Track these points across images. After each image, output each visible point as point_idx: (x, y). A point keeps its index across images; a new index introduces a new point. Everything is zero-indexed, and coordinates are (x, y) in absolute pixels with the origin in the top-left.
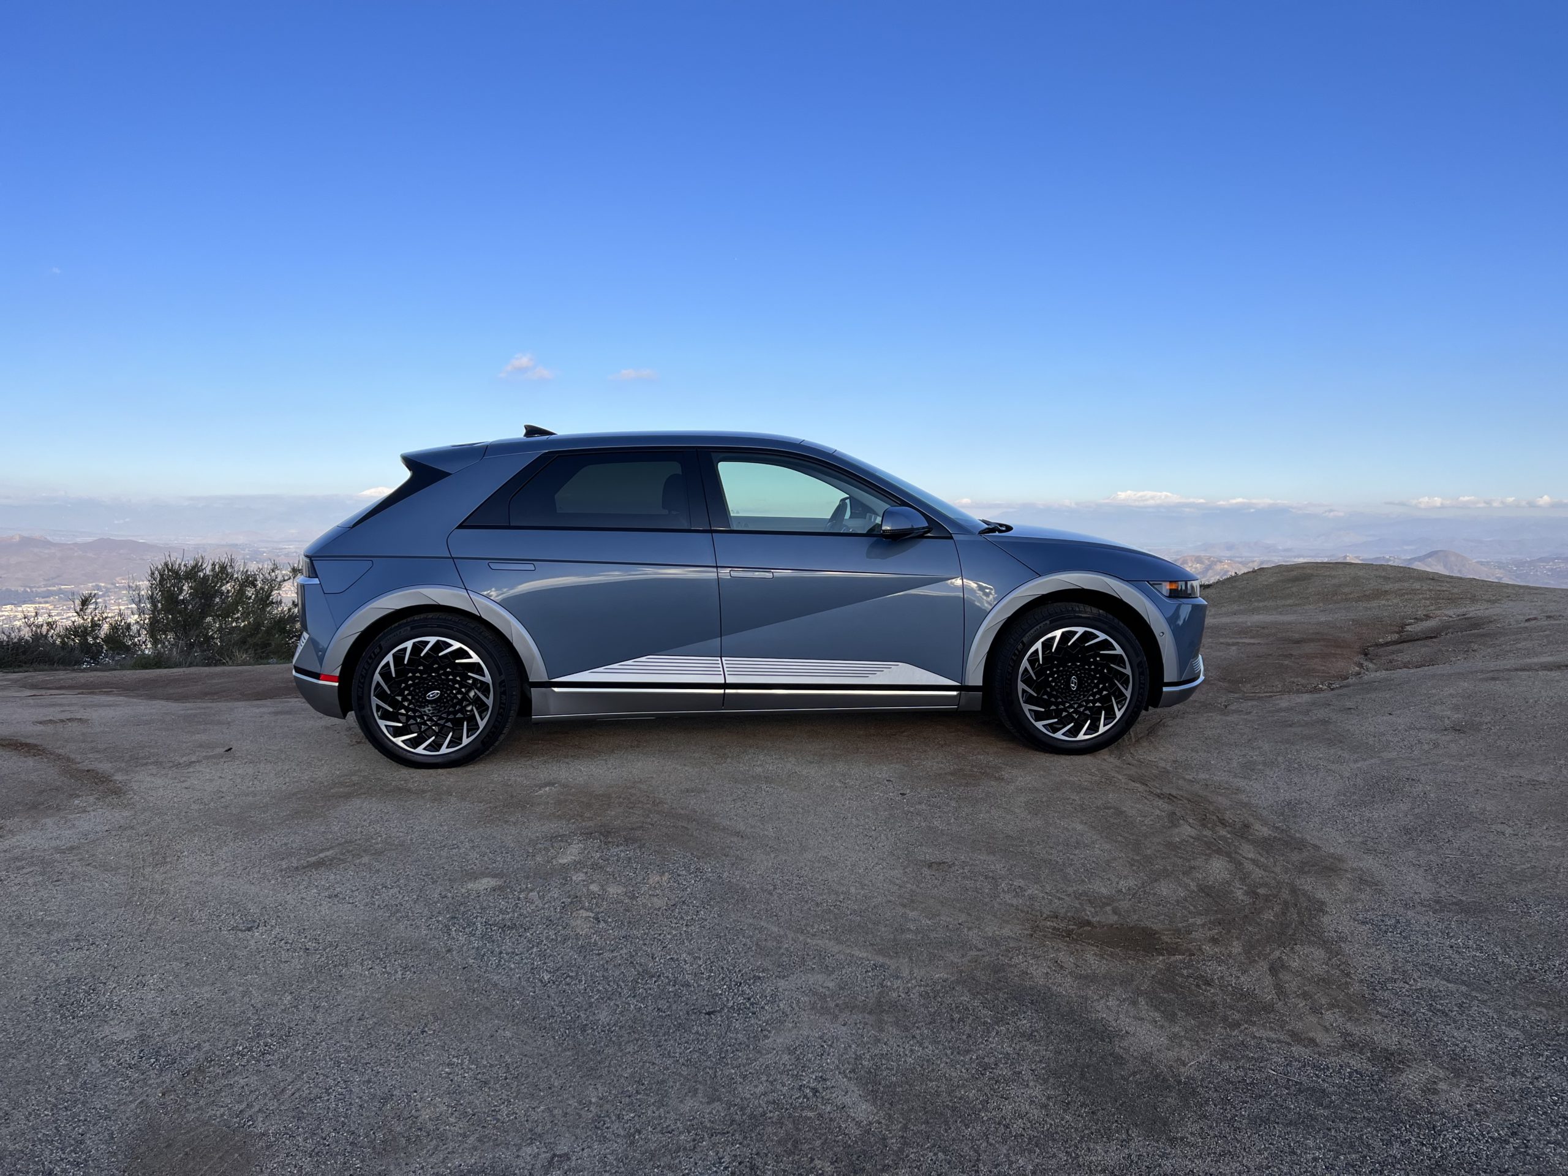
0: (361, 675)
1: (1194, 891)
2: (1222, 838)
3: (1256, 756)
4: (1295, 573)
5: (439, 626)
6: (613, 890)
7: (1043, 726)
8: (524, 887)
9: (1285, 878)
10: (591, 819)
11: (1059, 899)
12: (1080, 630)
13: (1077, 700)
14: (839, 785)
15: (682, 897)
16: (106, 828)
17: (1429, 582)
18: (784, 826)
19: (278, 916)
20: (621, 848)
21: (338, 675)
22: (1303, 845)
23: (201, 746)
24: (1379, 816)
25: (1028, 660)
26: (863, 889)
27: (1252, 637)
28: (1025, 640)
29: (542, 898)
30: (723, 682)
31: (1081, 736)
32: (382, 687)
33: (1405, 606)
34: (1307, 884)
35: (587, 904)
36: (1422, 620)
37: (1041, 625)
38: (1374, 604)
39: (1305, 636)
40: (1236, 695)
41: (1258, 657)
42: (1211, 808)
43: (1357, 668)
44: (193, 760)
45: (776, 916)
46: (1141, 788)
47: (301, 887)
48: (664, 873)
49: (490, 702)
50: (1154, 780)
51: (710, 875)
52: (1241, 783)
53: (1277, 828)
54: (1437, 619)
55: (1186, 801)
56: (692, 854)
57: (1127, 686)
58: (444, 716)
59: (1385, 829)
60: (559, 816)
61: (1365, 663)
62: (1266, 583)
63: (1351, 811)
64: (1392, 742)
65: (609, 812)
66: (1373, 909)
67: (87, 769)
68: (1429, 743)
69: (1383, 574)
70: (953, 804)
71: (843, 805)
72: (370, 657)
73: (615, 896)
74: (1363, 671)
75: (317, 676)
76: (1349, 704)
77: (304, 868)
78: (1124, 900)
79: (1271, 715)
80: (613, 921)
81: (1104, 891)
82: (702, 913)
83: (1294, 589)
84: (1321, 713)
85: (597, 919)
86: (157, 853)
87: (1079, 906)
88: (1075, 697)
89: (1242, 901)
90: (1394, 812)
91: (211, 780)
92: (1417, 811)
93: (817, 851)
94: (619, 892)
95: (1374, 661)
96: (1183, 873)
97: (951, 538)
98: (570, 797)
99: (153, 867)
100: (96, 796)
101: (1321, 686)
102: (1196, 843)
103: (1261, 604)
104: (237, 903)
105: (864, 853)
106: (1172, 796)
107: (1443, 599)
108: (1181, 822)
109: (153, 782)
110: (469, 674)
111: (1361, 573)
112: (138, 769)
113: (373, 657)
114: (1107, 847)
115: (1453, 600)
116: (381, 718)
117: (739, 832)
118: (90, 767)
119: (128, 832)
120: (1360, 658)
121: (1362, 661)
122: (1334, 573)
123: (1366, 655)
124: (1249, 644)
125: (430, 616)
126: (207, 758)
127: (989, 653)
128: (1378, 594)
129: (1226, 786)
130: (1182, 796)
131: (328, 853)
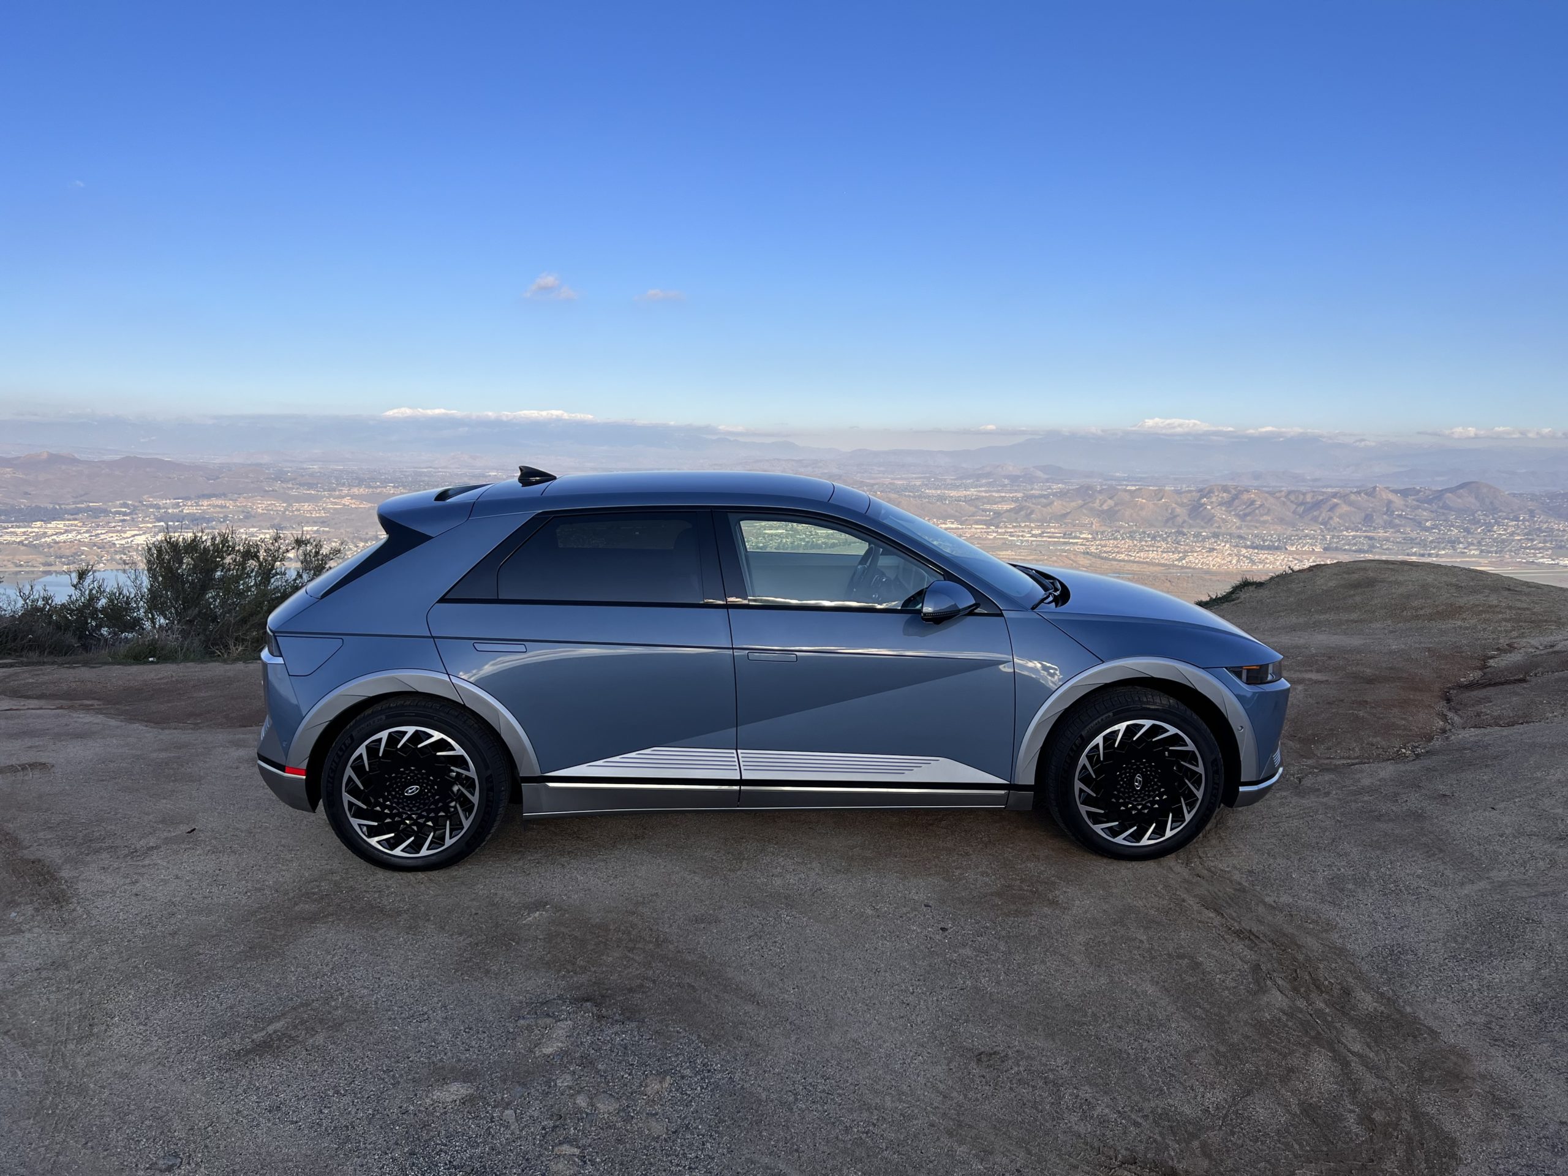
0: (331, 768)
1: (1295, 1115)
2: (1320, 1013)
3: (1344, 867)
4: (1356, 576)
5: (417, 715)
6: (606, 1107)
7: (1102, 829)
8: (499, 1096)
9: (1401, 1089)
10: (584, 969)
11: (1137, 1124)
12: (1147, 723)
13: (1141, 801)
14: (869, 912)
15: (685, 1118)
16: (37, 963)
17: (1506, 593)
18: (807, 984)
19: (206, 1146)
20: (617, 1028)
21: (305, 768)
22: (1418, 1029)
23: (163, 821)
24: (1501, 981)
25: (1087, 756)
26: (900, 1100)
27: (1318, 671)
28: (1083, 733)
29: (519, 1118)
30: (739, 778)
31: (1145, 841)
32: (354, 782)
33: (1484, 630)
34: (1431, 1102)
35: (572, 1131)
36: (1505, 651)
37: (1104, 717)
38: (1450, 624)
39: (1377, 673)
40: (1310, 762)
41: (1329, 703)
42: (1301, 958)
43: (1441, 723)
44: (151, 844)
45: (797, 1151)
46: (1217, 920)
47: (240, 1090)
48: (666, 1073)
49: (475, 799)
50: (1230, 906)
51: (719, 1076)
52: (1329, 912)
53: (1382, 995)
54: (1521, 651)
55: (1270, 944)
56: (699, 1036)
57: (1199, 786)
58: (424, 813)
59: (1510, 1003)
60: (547, 963)
61: (1450, 715)
62: (1325, 588)
63: (1466, 970)
64: (1501, 854)
65: (604, 957)
66: (1514, 1154)
67: (32, 858)
68: (1543, 859)
69: (1454, 580)
70: (1002, 947)
71: (876, 949)
72: (341, 749)
73: (606, 1116)
74: (1448, 727)
75: (282, 768)
76: (1442, 788)
77: (248, 1052)
78: (1212, 1128)
79: (1353, 798)
80: (602, 1161)
81: (1187, 1110)
82: (709, 1145)
83: (1358, 599)
84: (1413, 800)
85: (582, 1158)
86: (85, 1017)
87: (1159, 1138)
88: (1139, 797)
89: (1357, 1135)
90: (1517, 974)
91: (165, 882)
92: (1545, 972)
93: (846, 1028)
94: (611, 1109)
95: (1460, 712)
96: (1281, 1081)
97: (1001, 615)
98: (563, 929)
99: (77, 1043)
100: (36, 905)
101: (1404, 750)
102: (1290, 1024)
103: (1322, 617)
104: (161, 1118)
105: (900, 1034)
106: (1254, 935)
107: (1525, 622)
108: (1269, 982)
109: (102, 882)
110: (452, 768)
111: (1430, 579)
112: (88, 858)
113: (344, 748)
114: (1186, 1026)
115: (1538, 624)
116: (354, 816)
117: (754, 996)
118: (39, 855)
119: (62, 973)
120: (1442, 706)
121: (1445, 711)
122: (1401, 578)
123: (1448, 700)
124: (1316, 682)
125: (408, 703)
126: (167, 841)
127: (1042, 748)
128: (1454, 611)
129: (1314, 917)
130: (1265, 935)
131: (278, 1025)
